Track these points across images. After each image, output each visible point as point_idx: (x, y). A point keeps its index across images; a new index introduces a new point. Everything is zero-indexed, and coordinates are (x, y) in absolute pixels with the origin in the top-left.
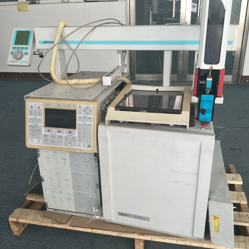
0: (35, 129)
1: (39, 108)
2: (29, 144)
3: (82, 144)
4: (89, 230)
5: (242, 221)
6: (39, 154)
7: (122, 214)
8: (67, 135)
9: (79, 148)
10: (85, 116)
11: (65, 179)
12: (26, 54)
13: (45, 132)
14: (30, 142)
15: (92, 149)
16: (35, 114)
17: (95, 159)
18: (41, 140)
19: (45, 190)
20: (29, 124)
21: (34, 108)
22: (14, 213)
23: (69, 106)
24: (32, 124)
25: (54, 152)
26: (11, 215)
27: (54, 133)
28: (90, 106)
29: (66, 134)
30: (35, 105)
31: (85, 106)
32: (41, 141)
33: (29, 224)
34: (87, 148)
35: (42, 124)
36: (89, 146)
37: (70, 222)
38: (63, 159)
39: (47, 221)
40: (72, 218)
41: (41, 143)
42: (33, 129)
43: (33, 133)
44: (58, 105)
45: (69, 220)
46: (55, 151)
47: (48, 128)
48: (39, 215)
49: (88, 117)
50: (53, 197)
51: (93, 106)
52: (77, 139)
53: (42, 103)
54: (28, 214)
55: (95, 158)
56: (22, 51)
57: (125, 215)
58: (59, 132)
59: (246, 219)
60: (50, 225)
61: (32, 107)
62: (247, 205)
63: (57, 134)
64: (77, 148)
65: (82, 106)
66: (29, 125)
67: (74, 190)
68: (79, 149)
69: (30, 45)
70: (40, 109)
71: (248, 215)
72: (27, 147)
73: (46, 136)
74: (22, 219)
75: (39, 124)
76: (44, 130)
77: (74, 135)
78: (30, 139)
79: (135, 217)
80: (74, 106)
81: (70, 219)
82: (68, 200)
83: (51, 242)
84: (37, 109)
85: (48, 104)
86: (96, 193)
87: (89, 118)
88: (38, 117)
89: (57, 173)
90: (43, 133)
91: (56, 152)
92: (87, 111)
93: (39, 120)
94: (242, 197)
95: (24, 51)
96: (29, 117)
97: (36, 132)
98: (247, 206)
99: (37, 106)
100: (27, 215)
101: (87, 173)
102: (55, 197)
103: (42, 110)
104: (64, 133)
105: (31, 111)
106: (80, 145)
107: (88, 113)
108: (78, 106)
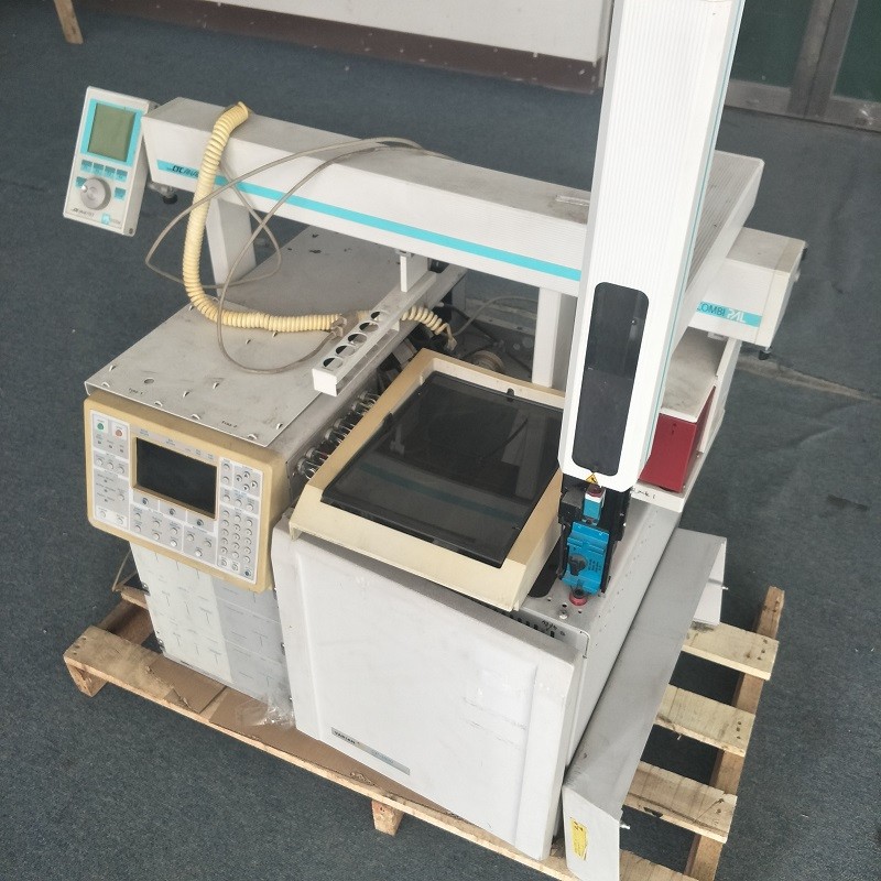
0: (110, 484)
1: (119, 433)
2: (95, 518)
3: (229, 562)
4: (259, 745)
5: (692, 820)
7: (343, 737)
8: (191, 526)
9: (221, 569)
11: (202, 609)
12: (120, 192)
13: (134, 501)
14: (98, 515)
15: (254, 582)
16: (110, 447)
18: (125, 518)
20: (94, 467)
21: (105, 430)
22: (79, 642)
23: (198, 452)
24: (102, 470)
26: (71, 650)
27: (159, 511)
28: (255, 471)
29: (189, 522)
30: (110, 422)
31: (241, 465)
32: (125, 520)
33: (108, 683)
34: (242, 575)
36: (247, 574)
37: (214, 707)
39: (158, 691)
40: (225, 693)
41: (125, 524)
42: (105, 484)
43: (106, 494)
44: (170, 441)
45: (213, 700)
47: (142, 494)
48: (141, 664)
49: (248, 499)
50: (174, 634)
51: (261, 473)
52: (216, 545)
53: (126, 424)
54: (113, 654)
56: (108, 180)
57: (349, 740)
58: (172, 511)
59: (706, 814)
60: (163, 703)
61: (100, 426)
62: (742, 762)
63: (165, 516)
64: (216, 566)
65: (233, 463)
66: (95, 470)
68: (222, 572)
69: (131, 165)
70: (124, 437)
71: (721, 801)
72: (89, 525)
73: (138, 511)
74: (97, 668)
75: (120, 476)
76: (133, 496)
77: (209, 533)
78: (98, 506)
79: (375, 754)
80: (210, 457)
81: (218, 699)
82: (213, 653)
83: (168, 736)
84: (114, 434)
85: (144, 432)
87: (251, 501)
88: (117, 458)
90: (131, 501)
92: (246, 480)
93: (121, 465)
94: (738, 730)
95: (115, 183)
96: (94, 449)
97: (113, 496)
98: (739, 766)
99: (114, 429)
100: (111, 658)
104: (183, 519)
105: (98, 436)
106: (223, 563)
107: (246, 486)
108: (222, 459)
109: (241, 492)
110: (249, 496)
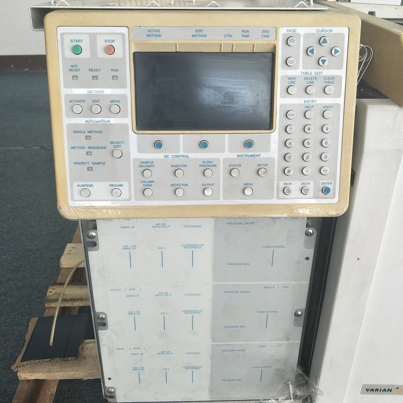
0: (96, 140)
1: (110, 50)
2: (71, 203)
3: (295, 186)
6: (93, 237)
7: (377, 390)
8: (234, 155)
9: (283, 202)
10: (313, 71)
11: (186, 312)
13: (140, 150)
14: (77, 196)
15: (336, 200)
16: (95, 77)
17: (307, 234)
18: (125, 184)
19: (111, 353)
21: (86, 54)
23: (246, 34)
24: (82, 121)
25: (157, 226)
27: (181, 153)
28: (336, 30)
29: (231, 151)
30: (93, 37)
31: (313, 30)
32: (125, 190)
34: (316, 197)
35: (128, 119)
38: (186, 246)
41: (125, 194)
42: (86, 143)
43: (89, 159)
44: (199, 32)
46: (161, 221)
49: (325, 78)
50: (135, 369)
51: (345, 31)
53: (124, 30)
55: (311, 231)
57: (385, 390)
58: (203, 145)
61: (77, 50)
63: (192, 156)
64: (275, 201)
66: (69, 126)
67: (214, 340)
68: (286, 205)
70: (118, 53)
73: (146, 166)
75: (113, 121)
76: (137, 144)
77: (263, 155)
78: (75, 184)
80: (266, 33)
82: (190, 371)
84: (101, 54)
85: (154, 32)
86: (288, 339)
87: (330, 80)
88: (108, 91)
89: (160, 294)
90: (132, 158)
91: (164, 226)
92: (319, 51)
93: (115, 101)
96: (64, 91)
97: (102, 154)
99: (101, 44)
101: (272, 283)
102: (143, 369)
103: (124, 59)
104: (222, 150)
105: (74, 68)
106: (285, 191)
107: (320, 62)
108: (283, 31)
109: (313, 72)
110: (326, 72)
